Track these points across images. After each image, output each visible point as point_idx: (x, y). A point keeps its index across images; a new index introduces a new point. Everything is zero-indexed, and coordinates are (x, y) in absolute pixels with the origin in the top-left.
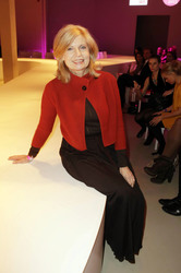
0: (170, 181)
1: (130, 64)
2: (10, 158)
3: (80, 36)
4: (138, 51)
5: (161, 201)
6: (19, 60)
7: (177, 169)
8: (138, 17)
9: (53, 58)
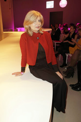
0: (72, 77)
1: (49, 31)
2: (13, 74)
8: (50, 13)
9: (17, 31)
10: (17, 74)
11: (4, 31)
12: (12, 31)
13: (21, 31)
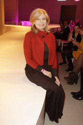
0: (76, 84)
1: (58, 28)
3: (43, 14)
4: (61, 22)
5: (72, 93)
6: (5, 25)
7: (80, 78)
8: (62, 6)
9: (21, 25)
13: (25, 25)
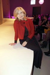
2: (9, 44)
8: (33, 7)
9: (12, 18)
10: (12, 44)
11: (4, 18)
12: (9, 18)
